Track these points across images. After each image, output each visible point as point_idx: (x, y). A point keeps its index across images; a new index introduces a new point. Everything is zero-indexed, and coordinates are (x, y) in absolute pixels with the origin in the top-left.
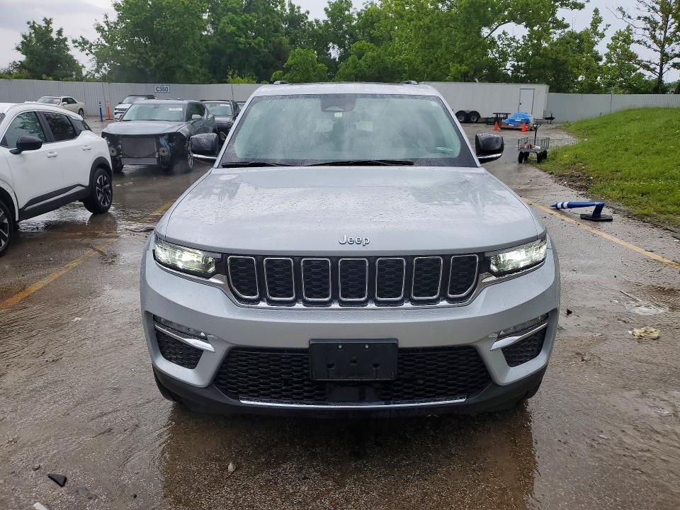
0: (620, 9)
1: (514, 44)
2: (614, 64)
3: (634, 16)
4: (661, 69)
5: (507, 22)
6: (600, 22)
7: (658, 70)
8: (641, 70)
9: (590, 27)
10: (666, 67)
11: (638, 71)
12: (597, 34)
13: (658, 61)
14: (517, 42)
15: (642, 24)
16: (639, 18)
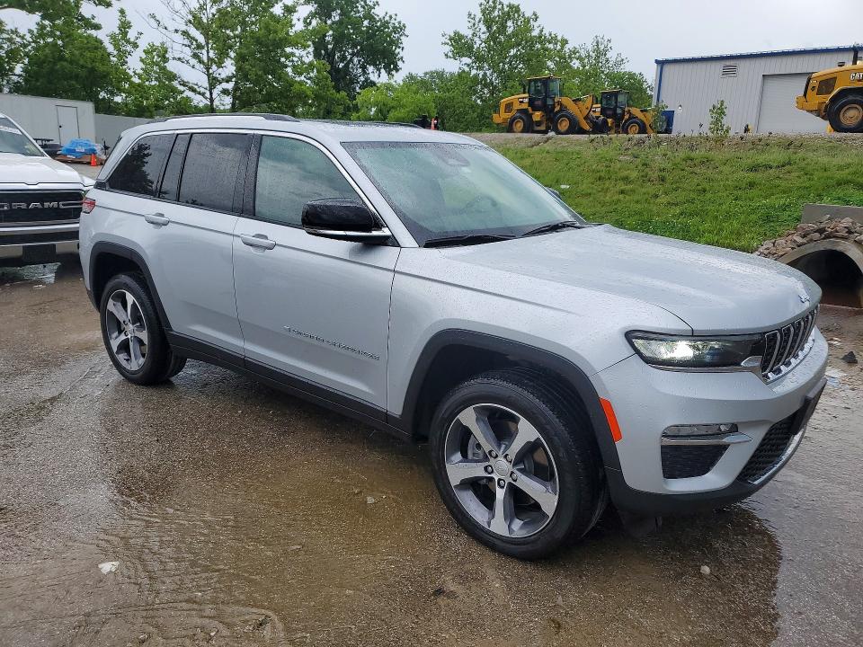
0: (153, 16)
1: (18, 39)
2: (153, 83)
3: (171, 28)
4: (211, 94)
5: (5, 7)
6: (129, 27)
7: (208, 95)
8: (188, 93)
9: (118, 32)
10: (215, 92)
11: (184, 95)
12: (128, 42)
13: (206, 85)
14: (23, 38)
15: (179, 38)
16: (176, 31)
